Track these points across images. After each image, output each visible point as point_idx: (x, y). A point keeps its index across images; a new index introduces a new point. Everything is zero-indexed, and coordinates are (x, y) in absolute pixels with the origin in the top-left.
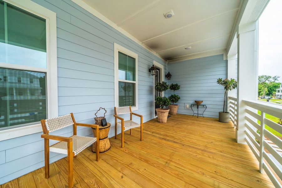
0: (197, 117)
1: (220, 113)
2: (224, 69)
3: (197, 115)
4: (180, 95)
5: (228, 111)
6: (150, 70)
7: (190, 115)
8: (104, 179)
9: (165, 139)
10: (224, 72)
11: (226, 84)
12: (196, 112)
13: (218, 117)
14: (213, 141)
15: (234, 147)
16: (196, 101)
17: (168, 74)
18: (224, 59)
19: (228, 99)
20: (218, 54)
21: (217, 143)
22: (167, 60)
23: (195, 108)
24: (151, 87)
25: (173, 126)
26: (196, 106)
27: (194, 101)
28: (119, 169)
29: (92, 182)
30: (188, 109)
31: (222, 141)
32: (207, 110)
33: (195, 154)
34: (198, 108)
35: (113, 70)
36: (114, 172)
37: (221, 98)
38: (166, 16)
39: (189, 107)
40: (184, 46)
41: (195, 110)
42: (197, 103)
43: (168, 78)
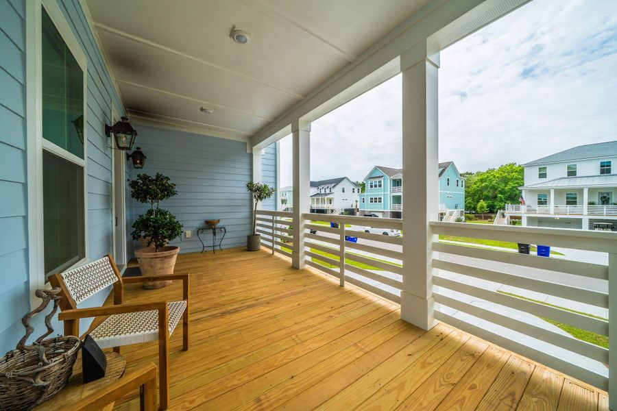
0: (213, 253)
1: (249, 237)
2: (247, 166)
5: (256, 232)
6: (108, 131)
7: (194, 253)
11: (259, 192)
12: (209, 243)
13: (247, 244)
14: (283, 278)
15: (302, 275)
16: (207, 222)
18: (249, 152)
19: (254, 213)
20: (236, 140)
23: (207, 236)
24: (108, 185)
26: (211, 231)
27: (204, 221)
30: (189, 240)
31: (288, 274)
32: (227, 235)
34: (214, 234)
38: (235, 34)
39: (193, 234)
40: (205, 104)
41: (208, 238)
42: (210, 225)
43: (135, 163)
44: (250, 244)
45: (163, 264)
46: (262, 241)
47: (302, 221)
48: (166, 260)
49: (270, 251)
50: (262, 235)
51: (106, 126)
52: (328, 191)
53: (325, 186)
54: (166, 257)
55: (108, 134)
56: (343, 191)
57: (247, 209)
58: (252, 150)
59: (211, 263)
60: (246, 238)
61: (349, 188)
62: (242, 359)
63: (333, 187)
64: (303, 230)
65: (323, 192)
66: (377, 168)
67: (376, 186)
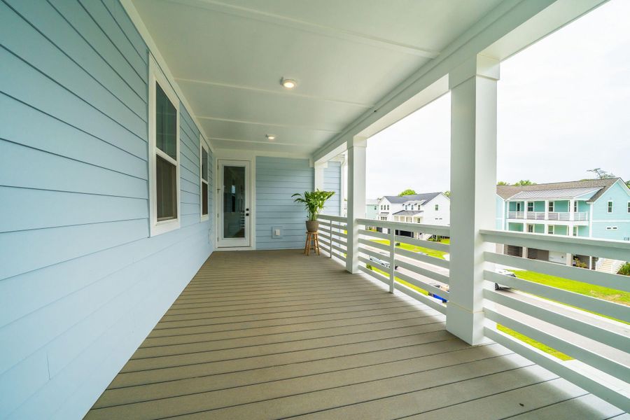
52: (416, 208)
53: (413, 203)
56: (437, 209)
63: (424, 204)
65: (409, 208)
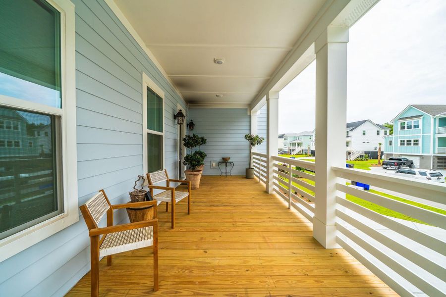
0: (226, 177)
1: (247, 170)
2: (248, 124)
3: (225, 174)
4: (206, 152)
5: (252, 167)
6: (175, 117)
7: (216, 176)
8: (188, 262)
9: (214, 206)
10: (247, 127)
11: (253, 140)
12: (224, 171)
13: (245, 174)
14: (254, 196)
15: (269, 197)
16: (223, 159)
17: (190, 123)
18: (248, 114)
19: (252, 154)
20: (241, 108)
21: (258, 197)
22: (189, 103)
23: (223, 167)
24: (175, 140)
25: (209, 191)
26: (225, 164)
27: (221, 158)
28: (195, 247)
29: (177, 272)
30: (214, 168)
31: (258, 195)
33: (249, 211)
34: (226, 165)
35: (141, 115)
36: (192, 253)
37: (246, 154)
38: (216, 62)
39: (216, 165)
40: (217, 93)
41: (223, 168)
42: (225, 161)
43: (190, 128)
44: (247, 174)
45: (194, 178)
46: (255, 172)
47: (271, 161)
48: (196, 176)
49: (258, 180)
50: (255, 169)
51: (174, 115)
54: (195, 175)
55: (175, 118)
57: (248, 151)
58: (251, 112)
59: (222, 182)
60: (245, 170)
61: (371, 131)
62: (206, 224)
64: (271, 167)
66: (410, 107)
67: (409, 127)
